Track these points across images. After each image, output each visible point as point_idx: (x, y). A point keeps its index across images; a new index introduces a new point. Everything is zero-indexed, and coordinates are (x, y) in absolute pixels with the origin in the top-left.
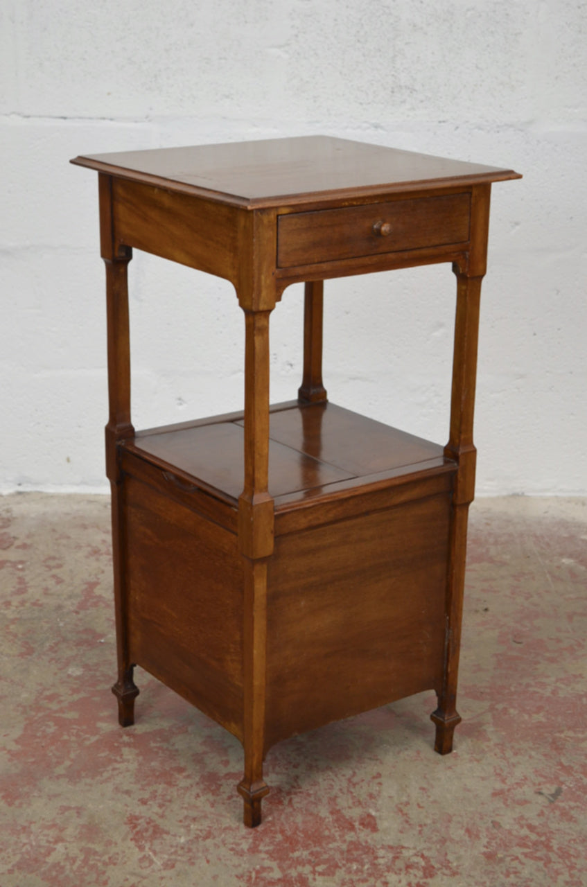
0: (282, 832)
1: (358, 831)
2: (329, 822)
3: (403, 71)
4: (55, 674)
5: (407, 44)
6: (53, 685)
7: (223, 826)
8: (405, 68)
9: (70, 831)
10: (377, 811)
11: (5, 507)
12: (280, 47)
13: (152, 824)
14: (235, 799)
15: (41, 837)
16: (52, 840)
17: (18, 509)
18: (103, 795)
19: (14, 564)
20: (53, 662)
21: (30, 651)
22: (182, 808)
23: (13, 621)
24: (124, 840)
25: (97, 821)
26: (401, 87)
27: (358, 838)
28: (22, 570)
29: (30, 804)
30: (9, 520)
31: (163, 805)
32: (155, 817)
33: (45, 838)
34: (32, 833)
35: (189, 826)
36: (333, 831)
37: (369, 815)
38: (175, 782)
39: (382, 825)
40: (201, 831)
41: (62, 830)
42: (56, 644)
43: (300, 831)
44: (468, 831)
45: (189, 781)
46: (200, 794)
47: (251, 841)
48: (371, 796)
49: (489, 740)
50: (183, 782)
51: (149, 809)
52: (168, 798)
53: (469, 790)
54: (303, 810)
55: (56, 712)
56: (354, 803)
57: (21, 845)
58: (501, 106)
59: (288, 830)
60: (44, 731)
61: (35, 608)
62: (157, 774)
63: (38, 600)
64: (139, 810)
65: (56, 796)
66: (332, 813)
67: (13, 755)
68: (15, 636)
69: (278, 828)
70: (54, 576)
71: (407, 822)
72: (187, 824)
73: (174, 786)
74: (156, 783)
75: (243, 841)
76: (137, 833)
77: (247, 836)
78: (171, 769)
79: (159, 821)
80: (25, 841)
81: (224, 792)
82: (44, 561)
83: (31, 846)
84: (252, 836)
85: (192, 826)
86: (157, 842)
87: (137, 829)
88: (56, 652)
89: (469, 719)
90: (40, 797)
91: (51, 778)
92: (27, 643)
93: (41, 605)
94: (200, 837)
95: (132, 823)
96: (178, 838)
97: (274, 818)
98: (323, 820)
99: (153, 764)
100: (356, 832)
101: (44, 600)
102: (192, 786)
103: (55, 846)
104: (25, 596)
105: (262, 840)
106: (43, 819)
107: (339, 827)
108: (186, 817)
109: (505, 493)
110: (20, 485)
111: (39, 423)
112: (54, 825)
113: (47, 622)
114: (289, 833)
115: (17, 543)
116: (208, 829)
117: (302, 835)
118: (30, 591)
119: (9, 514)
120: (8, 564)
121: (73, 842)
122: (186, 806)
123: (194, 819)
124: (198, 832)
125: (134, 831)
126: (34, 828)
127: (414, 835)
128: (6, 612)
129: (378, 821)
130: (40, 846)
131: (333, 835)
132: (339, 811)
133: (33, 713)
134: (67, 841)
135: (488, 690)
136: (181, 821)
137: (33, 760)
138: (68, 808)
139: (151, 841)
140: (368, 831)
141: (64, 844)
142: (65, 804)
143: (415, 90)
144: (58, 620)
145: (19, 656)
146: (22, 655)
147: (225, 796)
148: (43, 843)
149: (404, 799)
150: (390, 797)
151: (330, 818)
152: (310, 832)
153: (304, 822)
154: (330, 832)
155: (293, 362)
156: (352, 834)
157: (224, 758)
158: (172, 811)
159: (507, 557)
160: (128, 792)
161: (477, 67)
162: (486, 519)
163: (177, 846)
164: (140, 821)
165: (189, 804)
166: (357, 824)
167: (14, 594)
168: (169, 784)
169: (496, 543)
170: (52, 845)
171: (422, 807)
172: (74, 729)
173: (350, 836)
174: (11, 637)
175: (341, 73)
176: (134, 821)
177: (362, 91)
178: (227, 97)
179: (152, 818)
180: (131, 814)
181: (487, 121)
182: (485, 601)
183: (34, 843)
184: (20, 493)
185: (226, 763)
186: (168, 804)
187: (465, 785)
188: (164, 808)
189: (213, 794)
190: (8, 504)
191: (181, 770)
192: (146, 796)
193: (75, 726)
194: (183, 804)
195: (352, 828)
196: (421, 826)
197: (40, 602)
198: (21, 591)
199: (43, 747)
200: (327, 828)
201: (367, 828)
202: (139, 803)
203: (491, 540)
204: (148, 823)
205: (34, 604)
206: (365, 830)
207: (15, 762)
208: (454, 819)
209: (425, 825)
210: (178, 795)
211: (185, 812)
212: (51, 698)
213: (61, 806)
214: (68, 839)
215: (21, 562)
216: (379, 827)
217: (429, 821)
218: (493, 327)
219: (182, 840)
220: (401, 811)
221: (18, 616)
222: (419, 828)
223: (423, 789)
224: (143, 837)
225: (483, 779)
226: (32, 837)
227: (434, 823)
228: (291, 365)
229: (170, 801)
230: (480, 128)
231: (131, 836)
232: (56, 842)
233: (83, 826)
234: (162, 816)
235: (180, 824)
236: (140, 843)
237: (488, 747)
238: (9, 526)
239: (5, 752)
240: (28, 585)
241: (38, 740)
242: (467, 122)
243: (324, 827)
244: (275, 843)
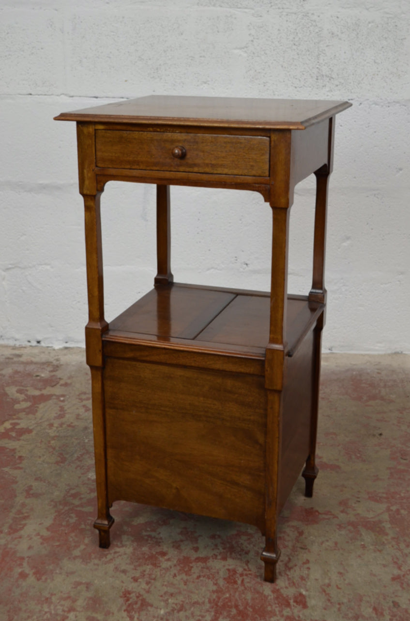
0: (236, 606)
1: (293, 607)
2: (271, 599)
3: (324, 65)
4: (80, 477)
5: (327, 46)
6: (77, 486)
7: (193, 601)
8: (326, 63)
9: (80, 603)
10: (307, 590)
11: (56, 357)
12: (241, 48)
13: (141, 598)
14: (202, 578)
15: (59, 607)
16: (66, 609)
17: (64, 359)
18: (106, 573)
19: (58, 397)
20: (79, 468)
21: (63, 460)
22: (163, 585)
23: (53, 438)
24: (119, 610)
25: (100, 595)
26: (323, 76)
27: (293, 613)
28: (63, 401)
29: (53, 580)
30: (57, 366)
31: (150, 582)
32: (142, 592)
33: (61, 608)
34: (52, 603)
35: (167, 600)
36: (274, 606)
37: (301, 594)
38: (159, 564)
39: (311, 602)
40: (176, 604)
41: (74, 601)
42: (82, 455)
43: (249, 607)
44: (375, 609)
45: (169, 563)
46: (177, 575)
47: (213, 614)
48: (302, 578)
49: (387, 534)
50: (165, 565)
51: (138, 586)
52: (153, 576)
53: (375, 575)
54: (252, 589)
55: (77, 506)
56: (289, 584)
57: (44, 613)
58: (391, 89)
59: (241, 605)
60: (68, 521)
61: (69, 428)
62: (146, 557)
63: (72, 423)
64: (131, 586)
65: (73, 573)
66: (273, 592)
67: (45, 539)
68: (54, 449)
69: (233, 603)
70: (84, 406)
71: (329, 600)
72: (166, 598)
73: (158, 567)
74: (145, 564)
75: (207, 614)
76: (129, 605)
77: (210, 610)
78: (157, 553)
79: (145, 596)
80: (46, 610)
81: (194, 573)
82: (79, 395)
83: (51, 614)
84: (214, 609)
85: (170, 600)
86: (143, 613)
87: (129, 602)
88: (81, 461)
89: (372, 518)
90: (61, 573)
91: (69, 558)
92: (61, 454)
93: (73, 427)
94: (176, 609)
95: (125, 597)
96: (159, 610)
97: (230, 594)
98: (266, 597)
99: (143, 549)
100: (291, 609)
101: (76, 423)
102: (171, 567)
103: (68, 615)
104: (63, 420)
105: (221, 613)
106: (61, 592)
107: (278, 604)
108: (166, 593)
109: (389, 352)
110: (66, 342)
111: (79, 302)
112: (69, 597)
113: (77, 439)
114: (241, 608)
115: (62, 382)
116: (181, 603)
117: (251, 610)
118: (67, 416)
119: (58, 362)
120: (54, 397)
121: (82, 611)
122: (165, 583)
123: (172, 595)
124: (174, 606)
125: (127, 603)
126: (54, 599)
127: (334, 612)
128: (50, 431)
129: (308, 599)
130: (57, 615)
131: (275, 610)
132: (278, 590)
133: (61, 507)
134: (77, 611)
135: (384, 495)
136: (161, 596)
137: (57, 544)
138: (80, 584)
139: (139, 612)
140: (299, 607)
141: (75, 613)
142: (78, 580)
143: (332, 78)
144: (85, 437)
145: (55, 463)
146: (57, 463)
147: (195, 576)
148: (60, 612)
149: (327, 581)
150: (316, 580)
151: (272, 596)
152: (257, 608)
153: (253, 599)
154: (272, 608)
155: (248, 262)
156: (288, 609)
157: (195, 545)
158: (155, 587)
159: (393, 397)
160: (124, 572)
161: (375, 62)
162: (378, 369)
163: (158, 617)
164: (131, 595)
165: (168, 582)
166: (292, 602)
167: (56, 418)
168: (155, 565)
169: (385, 386)
170: (66, 614)
171: (340, 588)
172: (89, 520)
173: (287, 612)
174: (51, 450)
175: (282, 66)
176: (128, 595)
177: (296, 79)
178: (205, 83)
179: (141, 593)
180: (125, 589)
181: (381, 99)
182: (379, 428)
183: (53, 612)
184: (66, 348)
185: (196, 549)
186: (153, 581)
187: (371, 571)
188: (150, 585)
189: (186, 575)
190: (58, 356)
191: (164, 554)
192: (138, 575)
193: (90, 518)
194: (164, 582)
195: (288, 605)
196: (339, 604)
197: (73, 424)
198: (61, 416)
199: (66, 533)
200: (270, 605)
201: (299, 605)
202: (132, 580)
203: (382, 384)
204: (138, 597)
205: (69, 426)
206: (297, 606)
207: (45, 545)
208: (364, 599)
209: (343, 603)
210: (161, 575)
211: (165, 589)
212: (74, 496)
213: (75, 582)
214: (78, 609)
215: (63, 396)
216: (308, 604)
217: (345, 600)
218: (383, 240)
219: (162, 612)
220: (325, 591)
221: (58, 434)
222: (338, 606)
223: (340, 573)
224: (133, 609)
225: (384, 566)
226: (52, 607)
227: (349, 601)
228: (247, 264)
229: (154, 579)
230: (376, 104)
231: (124, 608)
232: (69, 611)
233: (90, 598)
234: (148, 592)
235: (161, 598)
236: (131, 614)
237: (386, 540)
238: (57, 370)
239: (39, 537)
240: (66, 412)
241: (63, 528)
242: (368, 100)
243: (268, 604)
244: (231, 616)
